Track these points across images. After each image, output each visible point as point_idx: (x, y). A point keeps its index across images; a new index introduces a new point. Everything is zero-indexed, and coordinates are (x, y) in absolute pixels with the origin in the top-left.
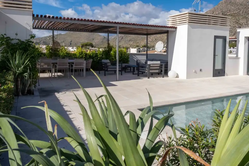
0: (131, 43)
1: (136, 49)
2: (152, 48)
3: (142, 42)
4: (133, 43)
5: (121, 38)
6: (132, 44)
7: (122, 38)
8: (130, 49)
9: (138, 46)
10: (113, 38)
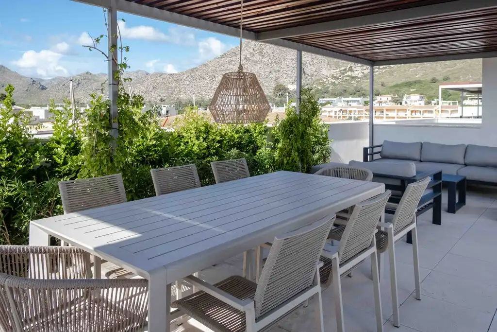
5: (75, 84)
7: (79, 83)
10: (55, 83)
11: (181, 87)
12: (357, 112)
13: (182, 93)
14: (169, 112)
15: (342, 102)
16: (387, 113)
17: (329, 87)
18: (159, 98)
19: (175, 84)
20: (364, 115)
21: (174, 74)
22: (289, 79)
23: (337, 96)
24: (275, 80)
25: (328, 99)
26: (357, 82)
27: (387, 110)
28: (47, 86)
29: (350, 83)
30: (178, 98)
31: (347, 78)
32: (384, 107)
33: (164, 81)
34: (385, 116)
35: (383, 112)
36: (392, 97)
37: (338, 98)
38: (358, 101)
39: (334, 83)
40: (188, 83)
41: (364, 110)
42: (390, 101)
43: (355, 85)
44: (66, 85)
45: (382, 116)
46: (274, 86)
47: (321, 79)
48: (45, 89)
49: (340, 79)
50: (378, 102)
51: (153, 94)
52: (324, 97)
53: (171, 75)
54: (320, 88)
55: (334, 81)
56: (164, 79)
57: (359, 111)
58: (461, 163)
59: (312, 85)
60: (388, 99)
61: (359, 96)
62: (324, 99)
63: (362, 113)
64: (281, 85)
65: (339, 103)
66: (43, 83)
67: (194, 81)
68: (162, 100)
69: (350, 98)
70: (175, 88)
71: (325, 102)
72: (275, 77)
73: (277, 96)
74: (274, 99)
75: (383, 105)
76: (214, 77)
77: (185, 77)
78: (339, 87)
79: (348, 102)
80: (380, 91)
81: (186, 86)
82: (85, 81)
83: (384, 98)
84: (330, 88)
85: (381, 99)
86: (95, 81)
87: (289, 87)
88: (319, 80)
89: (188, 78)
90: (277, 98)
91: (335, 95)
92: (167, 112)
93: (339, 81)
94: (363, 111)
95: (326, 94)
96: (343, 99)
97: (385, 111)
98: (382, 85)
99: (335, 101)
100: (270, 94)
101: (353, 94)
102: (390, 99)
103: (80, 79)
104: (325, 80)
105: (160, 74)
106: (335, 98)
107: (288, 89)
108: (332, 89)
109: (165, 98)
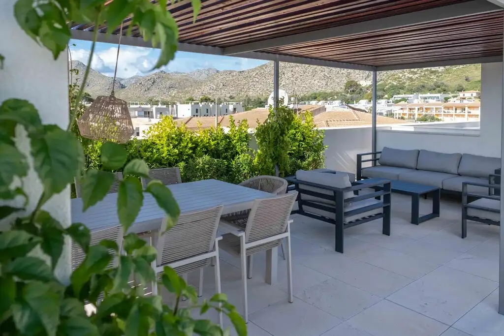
0: (174, 92)
1: (190, 105)
2: (222, 104)
3: (197, 91)
4: (178, 92)
5: (151, 83)
6: (175, 95)
7: (154, 82)
8: (177, 106)
9: (191, 100)
10: (133, 82)
11: (250, 84)
12: (434, 109)
13: (251, 90)
14: (236, 109)
15: (420, 98)
16: (470, 111)
17: (404, 83)
18: (229, 95)
19: (244, 81)
20: (442, 113)
21: (243, 71)
22: (361, 75)
23: (414, 92)
24: (347, 76)
25: (403, 96)
26: (437, 77)
27: (469, 107)
28: (126, 85)
29: (429, 78)
30: (247, 96)
31: (426, 73)
32: (466, 104)
33: (234, 78)
34: (466, 114)
35: (464, 110)
36: (477, 93)
37: (415, 94)
38: (438, 97)
39: (411, 78)
40: (257, 80)
41: (443, 108)
42: (475, 97)
43: (435, 80)
44: (143, 83)
45: (463, 113)
46: (345, 82)
47: (397, 74)
48: (125, 87)
49: (418, 73)
50: (461, 98)
51: (223, 91)
52: (399, 94)
53: (240, 72)
54: (395, 83)
55: (411, 76)
56: (233, 76)
57: (436, 108)
58: (454, 173)
59: (387, 81)
60: (472, 95)
61: (439, 92)
62: (399, 96)
63: (439, 110)
64: (352, 81)
65: (416, 100)
66: (122, 82)
67: (264, 78)
68: (231, 97)
69: (428, 95)
70: (244, 85)
71: (400, 99)
72: (347, 74)
73: (348, 93)
74: (344, 96)
75: (465, 102)
76: (284, 74)
77: (254, 75)
78: (416, 83)
79: (425, 98)
80: (464, 86)
81: (255, 83)
82: (160, 80)
83: (467, 94)
84: (407, 84)
85: (464, 95)
86: (169, 79)
87: (361, 83)
88: (395, 75)
89: (257, 75)
90: (348, 95)
91: (411, 91)
92: (235, 109)
93: (416, 76)
94: (441, 108)
95: (401, 91)
96: (420, 95)
97: (466, 108)
98: (466, 80)
99: (411, 97)
100: (341, 90)
101: (432, 90)
102: (475, 95)
103: (155, 78)
104: (401, 75)
105: (230, 71)
106: (411, 94)
107: (360, 85)
108: (409, 85)
109: (235, 95)
